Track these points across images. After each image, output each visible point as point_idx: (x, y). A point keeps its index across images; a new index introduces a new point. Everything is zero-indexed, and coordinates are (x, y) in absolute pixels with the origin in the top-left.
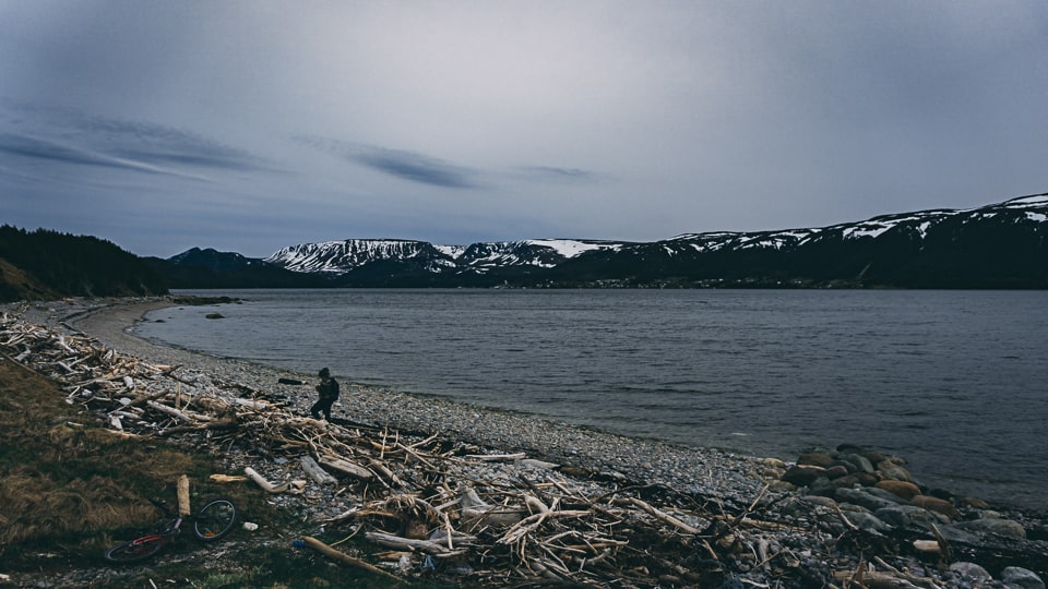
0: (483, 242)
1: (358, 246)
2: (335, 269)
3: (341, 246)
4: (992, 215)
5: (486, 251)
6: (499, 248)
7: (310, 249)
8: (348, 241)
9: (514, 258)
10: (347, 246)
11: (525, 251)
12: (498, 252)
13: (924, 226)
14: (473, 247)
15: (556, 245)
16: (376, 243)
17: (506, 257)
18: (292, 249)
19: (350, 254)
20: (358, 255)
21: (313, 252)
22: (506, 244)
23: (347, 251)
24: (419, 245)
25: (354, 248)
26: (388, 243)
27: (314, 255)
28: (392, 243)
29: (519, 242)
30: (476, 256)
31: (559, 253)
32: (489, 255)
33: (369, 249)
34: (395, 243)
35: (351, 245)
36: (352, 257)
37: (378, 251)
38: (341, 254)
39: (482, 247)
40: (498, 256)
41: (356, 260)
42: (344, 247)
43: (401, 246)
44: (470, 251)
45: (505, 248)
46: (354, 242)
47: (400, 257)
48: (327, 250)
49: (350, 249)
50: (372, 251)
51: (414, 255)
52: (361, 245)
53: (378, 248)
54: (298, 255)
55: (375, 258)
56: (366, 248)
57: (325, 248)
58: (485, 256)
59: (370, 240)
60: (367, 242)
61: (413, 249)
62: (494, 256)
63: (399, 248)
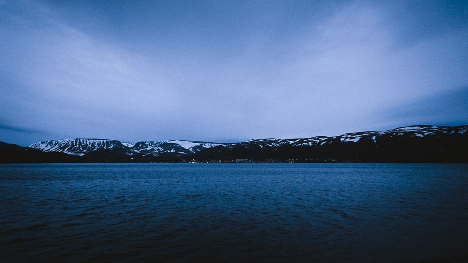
0: (144, 141)
1: (82, 142)
2: (70, 153)
3: (73, 142)
4: (402, 134)
5: (145, 145)
6: (152, 144)
7: (54, 143)
8: (77, 140)
9: (161, 149)
10: (76, 142)
11: (166, 146)
12: (151, 146)
13: (374, 138)
14: (139, 143)
15: (180, 143)
16: (92, 141)
17: (156, 148)
18: (43, 143)
19: (78, 146)
20: (82, 146)
21: (56, 144)
22: (155, 143)
23: (76, 144)
24: (114, 142)
25: (80, 143)
26: (98, 141)
27: (57, 146)
28: (100, 141)
29: (162, 141)
30: (141, 148)
31: (182, 147)
32: (147, 147)
33: (88, 143)
34: (102, 141)
35: (78, 141)
36: (79, 147)
37: (93, 145)
38: (73, 146)
39: (143, 143)
40: (152, 148)
41: (81, 149)
42: (74, 142)
43: (105, 142)
44: (137, 145)
45: (155, 144)
46: (80, 140)
47: (105, 148)
48: (64, 143)
49: (78, 144)
50: (89, 144)
51: (112, 147)
52: (83, 142)
53: (93, 143)
54: (47, 146)
55: (91, 148)
56: (87, 143)
57: (63, 142)
58: (145, 148)
59: (88, 139)
60: (87, 140)
61: (111, 144)
62: (149, 148)
63: (104, 143)
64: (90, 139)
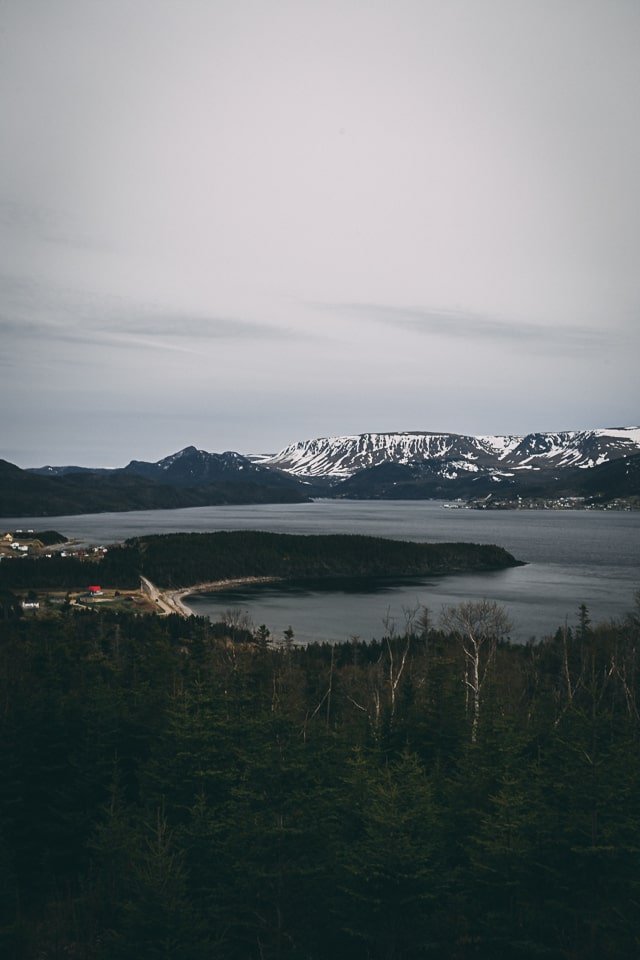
0: (543, 433)
1: (374, 442)
2: (342, 473)
3: (355, 442)
5: (545, 444)
6: (563, 440)
7: (320, 445)
8: (363, 436)
9: (577, 454)
10: (362, 443)
11: (592, 445)
12: (561, 445)
14: (528, 439)
15: (636, 436)
16: (397, 438)
17: (568, 452)
18: (300, 446)
19: (364, 453)
20: (374, 454)
21: (323, 449)
22: (572, 435)
23: (361, 449)
24: (450, 438)
25: (370, 446)
26: (412, 437)
27: (324, 454)
28: (417, 437)
29: (589, 433)
30: (532, 452)
32: (548, 450)
33: (388, 446)
34: (421, 437)
35: (366, 441)
36: (367, 456)
37: (398, 450)
38: (353, 452)
39: (539, 438)
40: (560, 451)
41: (371, 460)
42: (358, 444)
43: (428, 442)
44: (524, 445)
45: (571, 441)
46: (370, 437)
47: (425, 456)
48: (338, 447)
49: (365, 447)
50: (391, 448)
51: (442, 453)
52: (378, 441)
53: (399, 445)
54: (306, 453)
55: (394, 457)
56: (385, 445)
57: (337, 444)
58: (544, 451)
59: (390, 434)
60: (387, 437)
61: (441, 444)
62: (554, 451)
63: (425, 444)
64: (393, 434)
